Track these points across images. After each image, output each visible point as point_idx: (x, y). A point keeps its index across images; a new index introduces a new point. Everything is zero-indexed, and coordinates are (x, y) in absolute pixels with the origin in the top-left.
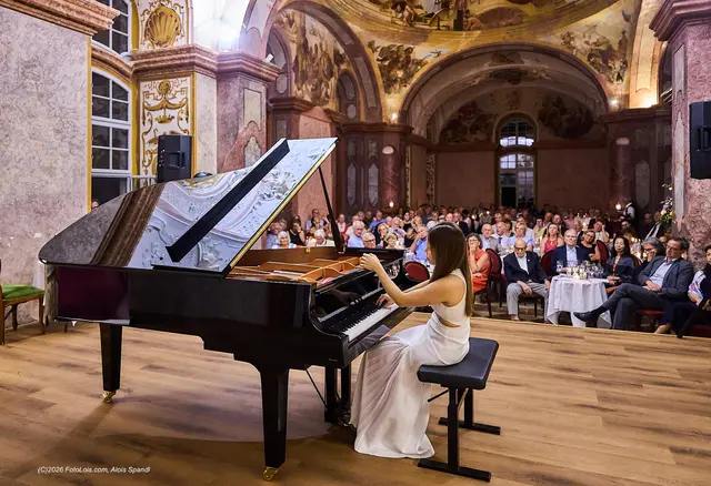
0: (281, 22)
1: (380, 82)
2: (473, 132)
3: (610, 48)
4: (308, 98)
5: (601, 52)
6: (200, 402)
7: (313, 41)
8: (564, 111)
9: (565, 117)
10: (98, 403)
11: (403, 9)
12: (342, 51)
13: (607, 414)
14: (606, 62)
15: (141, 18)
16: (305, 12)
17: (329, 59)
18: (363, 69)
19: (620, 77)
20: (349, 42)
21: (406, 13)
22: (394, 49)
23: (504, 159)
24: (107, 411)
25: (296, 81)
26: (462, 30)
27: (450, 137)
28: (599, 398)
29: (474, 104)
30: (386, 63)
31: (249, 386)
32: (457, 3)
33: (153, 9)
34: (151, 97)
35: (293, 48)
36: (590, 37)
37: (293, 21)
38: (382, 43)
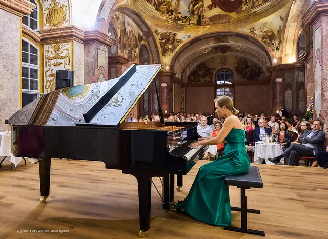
0: (113, 18)
1: (160, 50)
2: (204, 77)
3: (273, 34)
4: (126, 57)
5: (269, 36)
6: (93, 201)
7: (128, 29)
8: (247, 67)
9: (248, 70)
10: (39, 203)
11: (172, 14)
12: (142, 35)
13: (305, 203)
14: (271, 41)
15: (44, 12)
16: (124, 13)
17: (136, 38)
18: (152, 43)
19: (278, 49)
20: (145, 30)
21: (173, 16)
22: (168, 34)
23: (218, 90)
24: (44, 207)
25: (120, 49)
26: (200, 25)
27: (192, 79)
28: (298, 195)
29: (204, 63)
30: (163, 41)
31: (117, 194)
32: (198, 12)
33: (51, 7)
34: (50, 52)
35: (119, 32)
36: (263, 29)
37: (119, 18)
38: (161, 31)
